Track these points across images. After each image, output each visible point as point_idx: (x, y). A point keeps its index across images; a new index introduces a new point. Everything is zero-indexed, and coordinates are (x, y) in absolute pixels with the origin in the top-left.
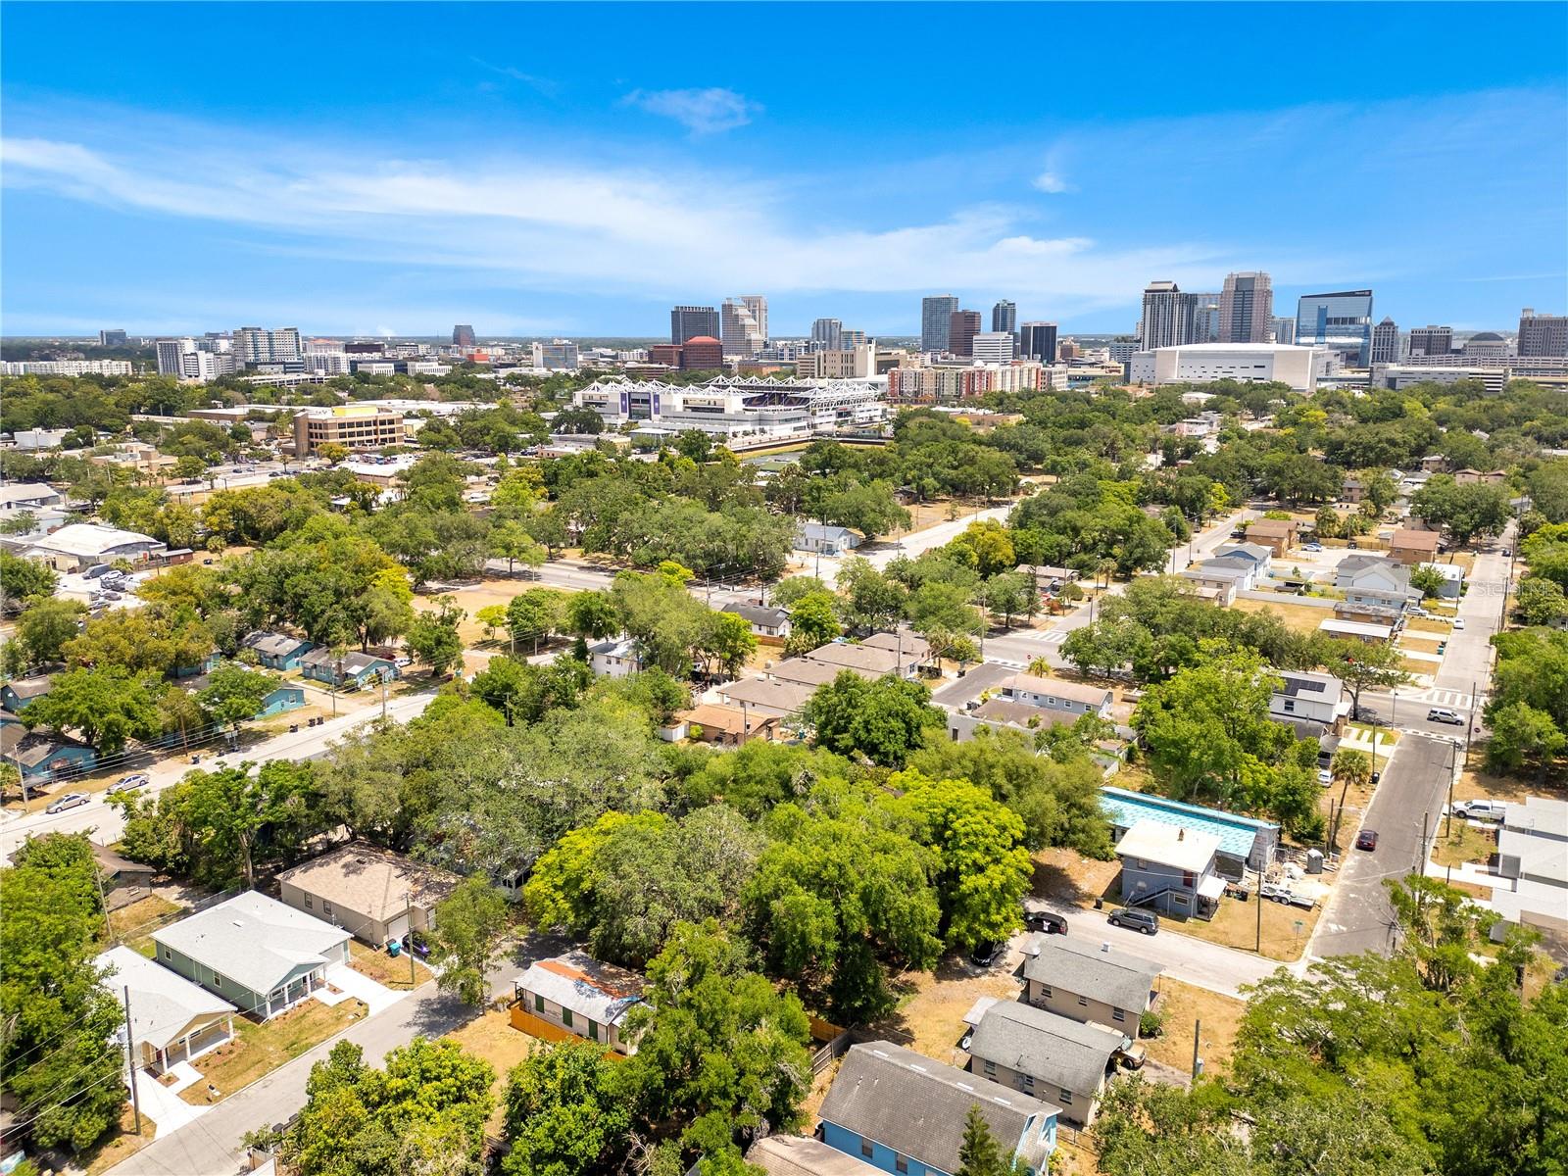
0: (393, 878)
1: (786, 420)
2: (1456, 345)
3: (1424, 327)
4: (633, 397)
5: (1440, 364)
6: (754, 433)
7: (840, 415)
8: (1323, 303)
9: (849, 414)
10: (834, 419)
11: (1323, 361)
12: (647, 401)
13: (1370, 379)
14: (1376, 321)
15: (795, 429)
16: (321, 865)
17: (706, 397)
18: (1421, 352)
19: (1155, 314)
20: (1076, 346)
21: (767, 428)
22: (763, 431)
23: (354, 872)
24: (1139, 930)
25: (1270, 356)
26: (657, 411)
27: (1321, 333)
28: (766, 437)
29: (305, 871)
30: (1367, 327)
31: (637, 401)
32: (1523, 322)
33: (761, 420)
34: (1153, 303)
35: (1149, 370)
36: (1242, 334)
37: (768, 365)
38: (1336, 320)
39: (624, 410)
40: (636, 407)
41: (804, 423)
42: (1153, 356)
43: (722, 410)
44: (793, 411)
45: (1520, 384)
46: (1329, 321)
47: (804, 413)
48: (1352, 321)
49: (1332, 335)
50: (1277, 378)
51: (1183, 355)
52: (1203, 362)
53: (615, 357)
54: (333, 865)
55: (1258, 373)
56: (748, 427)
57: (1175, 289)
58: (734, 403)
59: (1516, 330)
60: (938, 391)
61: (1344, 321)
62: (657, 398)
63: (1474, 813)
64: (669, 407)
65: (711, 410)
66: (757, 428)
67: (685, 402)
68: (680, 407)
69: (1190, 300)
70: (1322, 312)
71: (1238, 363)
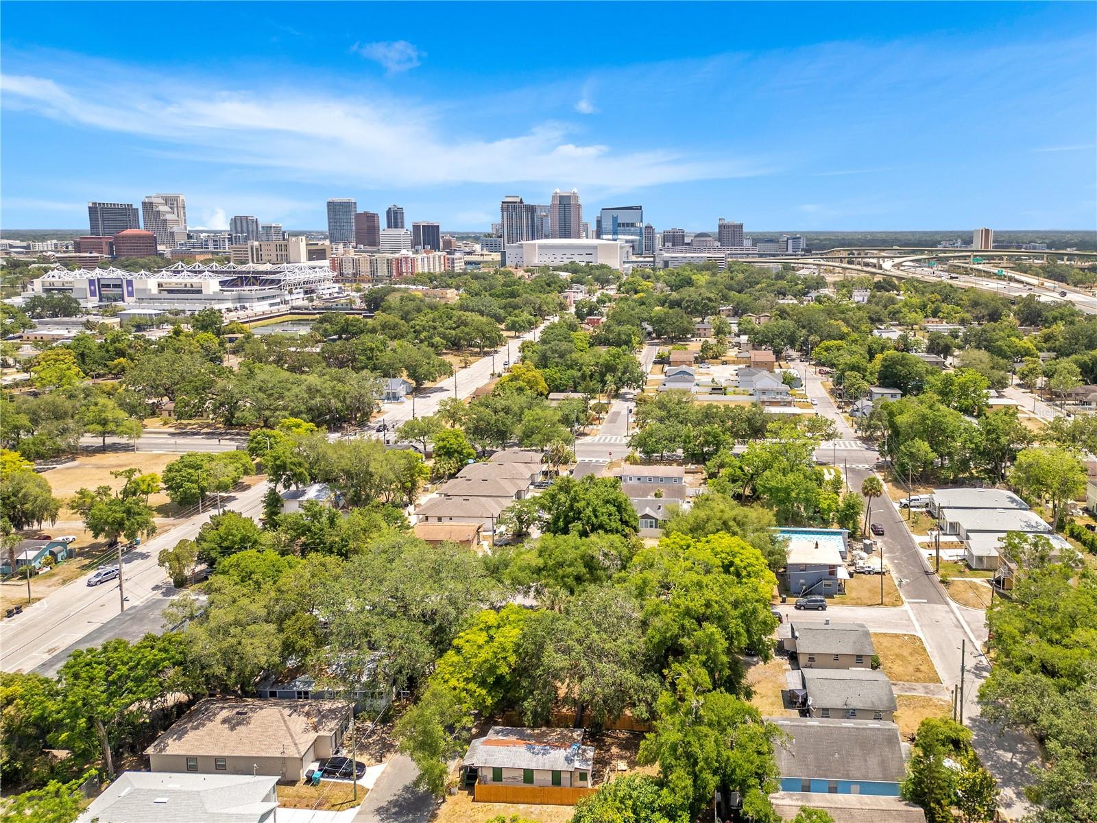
0: (287, 718)
1: (263, 298)
2: (687, 240)
3: (670, 229)
4: (102, 282)
5: (681, 251)
6: (236, 309)
7: (306, 292)
8: (615, 213)
9: (313, 291)
10: (302, 295)
11: (625, 250)
12: (120, 286)
13: (654, 262)
14: (643, 225)
15: (271, 305)
16: (196, 728)
17: (180, 281)
18: (670, 244)
19: (510, 218)
20: (453, 240)
21: (247, 305)
22: (244, 308)
23: (239, 724)
24: (817, 609)
25: (595, 247)
26: (131, 294)
27: (615, 233)
28: (249, 312)
29: (179, 738)
30: (641, 229)
31: (108, 286)
32: (720, 226)
33: (239, 299)
34: (508, 211)
35: (518, 257)
36: (566, 233)
37: (201, 253)
38: (624, 225)
39: (93, 294)
40: (105, 291)
41: (278, 300)
42: (521, 247)
43: (200, 292)
44: (268, 290)
45: (735, 263)
46: (619, 225)
47: (278, 292)
48: (633, 225)
49: (621, 234)
50: (600, 261)
51: (541, 247)
52: (554, 251)
53: (28, 247)
54: (209, 725)
55: (588, 258)
56: (230, 305)
57: (521, 202)
58: (212, 285)
59: (717, 230)
60: (372, 273)
61: (628, 225)
62: (130, 283)
63: (912, 504)
64: (145, 290)
65: (188, 292)
66: (238, 305)
67: (160, 285)
68: (155, 290)
69: (532, 209)
70: (615, 219)
71: (576, 252)
